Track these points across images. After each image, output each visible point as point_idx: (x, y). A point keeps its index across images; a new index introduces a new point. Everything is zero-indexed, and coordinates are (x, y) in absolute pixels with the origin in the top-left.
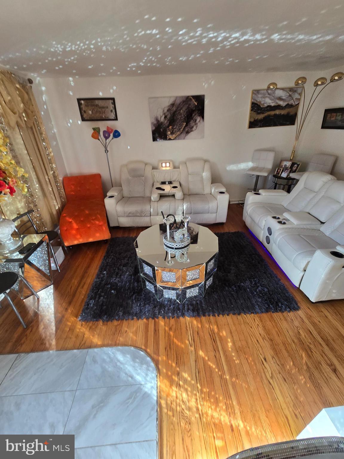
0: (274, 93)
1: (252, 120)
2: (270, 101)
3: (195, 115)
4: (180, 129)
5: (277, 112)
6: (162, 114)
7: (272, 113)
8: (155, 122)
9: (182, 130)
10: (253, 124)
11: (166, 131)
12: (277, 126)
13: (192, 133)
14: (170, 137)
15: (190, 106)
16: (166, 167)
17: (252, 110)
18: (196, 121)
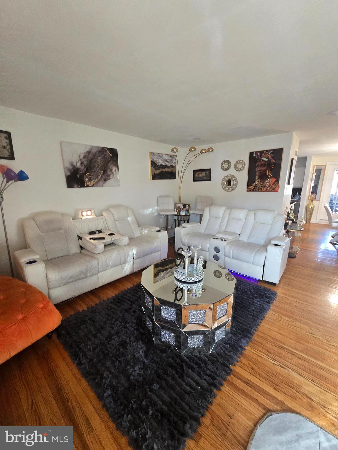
0: (163, 156)
1: (153, 174)
2: (161, 162)
3: (111, 164)
4: (98, 176)
5: (166, 169)
6: (77, 160)
7: (164, 170)
8: (70, 167)
9: (99, 177)
10: (154, 177)
11: (84, 177)
12: (168, 179)
13: (109, 181)
14: (88, 184)
15: (106, 157)
16: (87, 215)
17: (152, 167)
18: (112, 170)
